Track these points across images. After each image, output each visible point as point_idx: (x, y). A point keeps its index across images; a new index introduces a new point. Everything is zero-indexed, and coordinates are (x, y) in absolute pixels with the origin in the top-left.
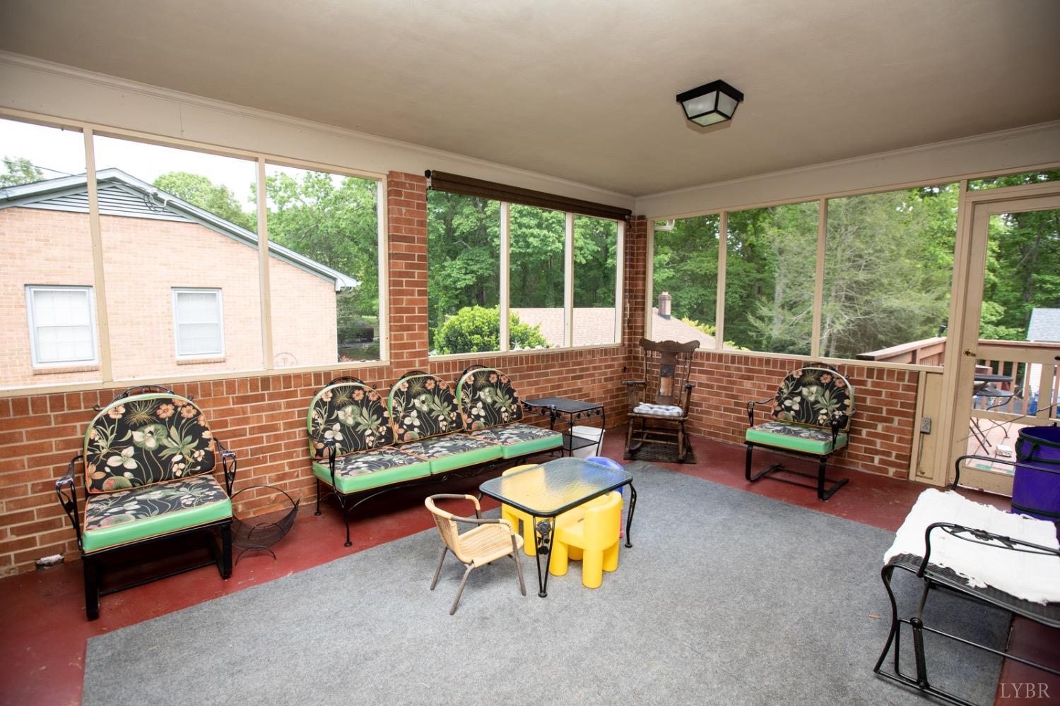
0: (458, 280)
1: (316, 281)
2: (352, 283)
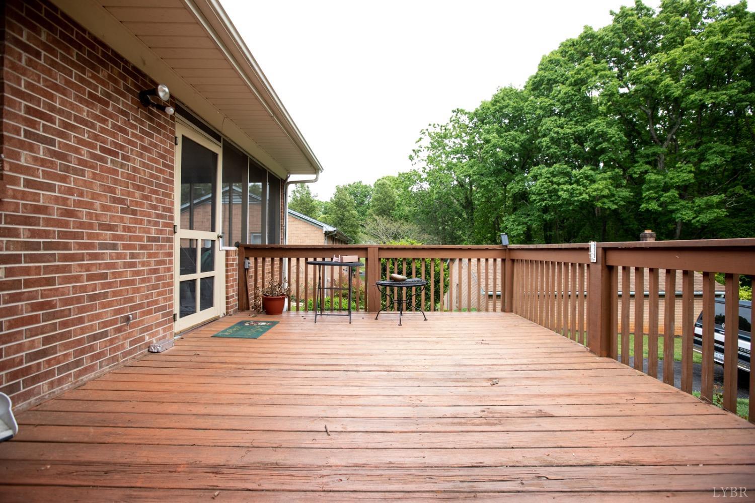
0: (512, 230)
1: (314, 228)
2: (331, 229)
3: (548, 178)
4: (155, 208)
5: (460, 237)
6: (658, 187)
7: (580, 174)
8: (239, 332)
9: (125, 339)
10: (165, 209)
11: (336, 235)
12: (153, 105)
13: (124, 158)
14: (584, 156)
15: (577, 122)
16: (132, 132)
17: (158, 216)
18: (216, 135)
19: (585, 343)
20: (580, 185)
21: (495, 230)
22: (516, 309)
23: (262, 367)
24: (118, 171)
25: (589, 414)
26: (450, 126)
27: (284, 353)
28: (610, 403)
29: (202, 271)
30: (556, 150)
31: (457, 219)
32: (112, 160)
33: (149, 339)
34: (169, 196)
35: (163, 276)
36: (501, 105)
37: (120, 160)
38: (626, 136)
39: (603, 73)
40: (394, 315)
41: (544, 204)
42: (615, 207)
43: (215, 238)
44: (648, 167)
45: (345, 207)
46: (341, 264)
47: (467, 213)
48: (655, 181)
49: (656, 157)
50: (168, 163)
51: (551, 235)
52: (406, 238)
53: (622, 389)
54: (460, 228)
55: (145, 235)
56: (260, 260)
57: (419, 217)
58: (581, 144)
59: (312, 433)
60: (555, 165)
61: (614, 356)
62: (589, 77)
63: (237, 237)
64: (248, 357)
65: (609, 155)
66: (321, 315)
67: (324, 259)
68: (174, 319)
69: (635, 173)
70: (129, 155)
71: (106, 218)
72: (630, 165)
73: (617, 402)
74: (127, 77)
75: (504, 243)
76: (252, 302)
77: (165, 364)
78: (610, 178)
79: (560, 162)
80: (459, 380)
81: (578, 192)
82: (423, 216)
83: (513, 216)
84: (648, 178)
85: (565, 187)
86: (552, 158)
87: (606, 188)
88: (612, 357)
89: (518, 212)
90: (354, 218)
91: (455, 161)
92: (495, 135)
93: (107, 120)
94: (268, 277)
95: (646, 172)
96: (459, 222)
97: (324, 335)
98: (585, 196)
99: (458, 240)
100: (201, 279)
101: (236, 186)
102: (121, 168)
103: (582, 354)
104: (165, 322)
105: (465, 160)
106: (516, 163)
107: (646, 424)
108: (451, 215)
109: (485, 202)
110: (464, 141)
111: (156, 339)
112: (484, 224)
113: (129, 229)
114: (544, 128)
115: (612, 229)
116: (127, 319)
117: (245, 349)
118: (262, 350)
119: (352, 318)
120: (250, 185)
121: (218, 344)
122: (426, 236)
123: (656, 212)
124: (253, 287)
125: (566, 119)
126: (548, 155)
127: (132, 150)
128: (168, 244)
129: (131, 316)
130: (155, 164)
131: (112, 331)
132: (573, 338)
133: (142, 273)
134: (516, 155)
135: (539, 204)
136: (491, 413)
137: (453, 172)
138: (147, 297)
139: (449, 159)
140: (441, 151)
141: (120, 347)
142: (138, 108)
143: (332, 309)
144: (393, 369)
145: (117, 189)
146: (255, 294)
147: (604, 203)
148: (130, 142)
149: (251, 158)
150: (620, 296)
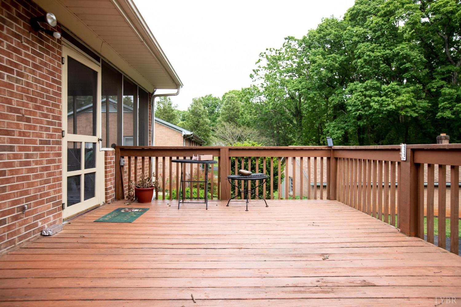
0: (333, 134)
1: (175, 133)
2: (188, 133)
3: (362, 92)
4: (46, 116)
5: (291, 139)
6: (452, 98)
7: (388, 88)
8: (116, 218)
9: (21, 225)
10: (54, 117)
11: (192, 138)
12: (43, 30)
13: (19, 74)
14: (391, 74)
15: (385, 46)
16: (25, 53)
17: (49, 123)
18: (96, 57)
19: (396, 225)
20: (388, 98)
21: (319, 133)
22: (339, 198)
23: (137, 246)
24: (13, 85)
25: (404, 284)
26: (283, 51)
27: (154, 235)
28: (421, 275)
29: (86, 168)
30: (368, 70)
31: (289, 125)
32: (8, 76)
33: (42, 224)
34: (58, 106)
35: (54, 172)
36: (325, 33)
37: (15, 76)
38: (425, 57)
39: (408, 5)
40: (242, 203)
41: (358, 114)
42: (416, 115)
43: (96, 141)
44: (443, 82)
45: (200, 116)
46: (199, 162)
47: (297, 120)
48: (449, 94)
49: (450, 75)
50: (56, 79)
51: (363, 138)
52: (248, 140)
53: (429, 263)
54: (291, 132)
55: (38, 139)
56: (133, 159)
57: (259, 123)
58: (389, 64)
59: (181, 301)
60: (367, 81)
61: (421, 236)
62: (397, 8)
63: (113, 140)
64: (125, 238)
65: (412, 73)
66: (183, 203)
67: (185, 158)
68: (63, 208)
69: (433, 88)
70: (23, 71)
71: (4, 124)
72: (428, 81)
73: (427, 274)
74: (18, 5)
75: (329, 145)
76: (126, 192)
77: (55, 246)
78: (412, 92)
79: (371, 79)
80: (297, 255)
81: (386, 103)
82: (262, 123)
83: (334, 123)
84: (443, 91)
85: (376, 99)
86: (365, 76)
87: (409, 99)
88: (419, 237)
89: (338, 119)
90: (207, 124)
91: (287, 78)
92: (320, 57)
93: (3, 42)
94: (139, 172)
95: (442, 87)
96: (290, 127)
97: (186, 219)
98: (392, 107)
99: (290, 142)
100: (85, 174)
101: (112, 98)
102: (16, 83)
103: (394, 235)
104: (55, 211)
105: (295, 78)
106: (336, 80)
107: (453, 294)
108: (283, 121)
109: (311, 111)
110: (294, 62)
111: (47, 225)
112: (310, 129)
113: (24, 134)
114: (359, 51)
115: (413, 133)
116: (23, 208)
117: (123, 232)
118: (136, 232)
119: (208, 205)
120: (124, 97)
121: (99, 228)
122: (264, 138)
123: (449, 119)
124: (127, 180)
125: (376, 45)
126: (362, 73)
127: (25, 68)
128: (57, 146)
129: (26, 206)
130: (45, 79)
131: (10, 219)
132: (386, 221)
133: (36, 170)
134: (336, 73)
135: (353, 113)
136: (325, 282)
137: (285, 88)
138: (40, 190)
139: (282, 77)
140: (276, 70)
141: (17, 232)
142: (30, 32)
143: (191, 198)
144: (243, 247)
145: (13, 101)
146: (129, 186)
147: (407, 112)
148: (23, 61)
149: (125, 75)
150: (426, 186)
